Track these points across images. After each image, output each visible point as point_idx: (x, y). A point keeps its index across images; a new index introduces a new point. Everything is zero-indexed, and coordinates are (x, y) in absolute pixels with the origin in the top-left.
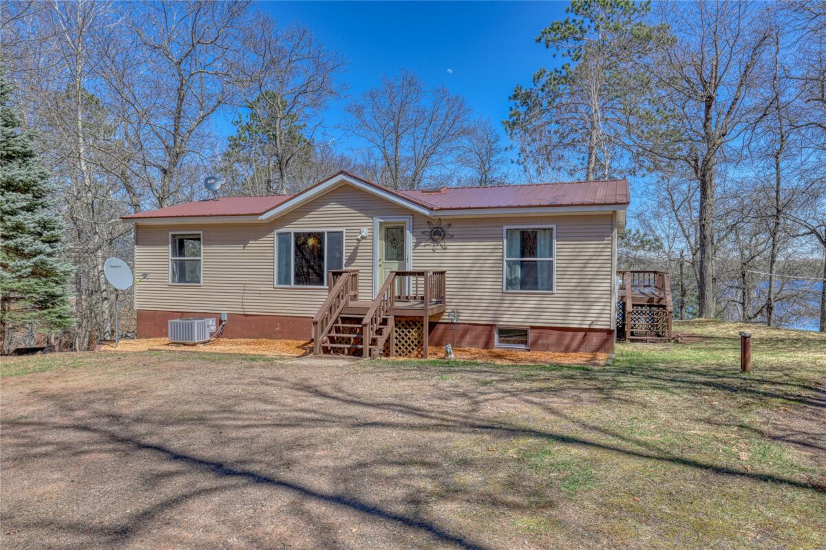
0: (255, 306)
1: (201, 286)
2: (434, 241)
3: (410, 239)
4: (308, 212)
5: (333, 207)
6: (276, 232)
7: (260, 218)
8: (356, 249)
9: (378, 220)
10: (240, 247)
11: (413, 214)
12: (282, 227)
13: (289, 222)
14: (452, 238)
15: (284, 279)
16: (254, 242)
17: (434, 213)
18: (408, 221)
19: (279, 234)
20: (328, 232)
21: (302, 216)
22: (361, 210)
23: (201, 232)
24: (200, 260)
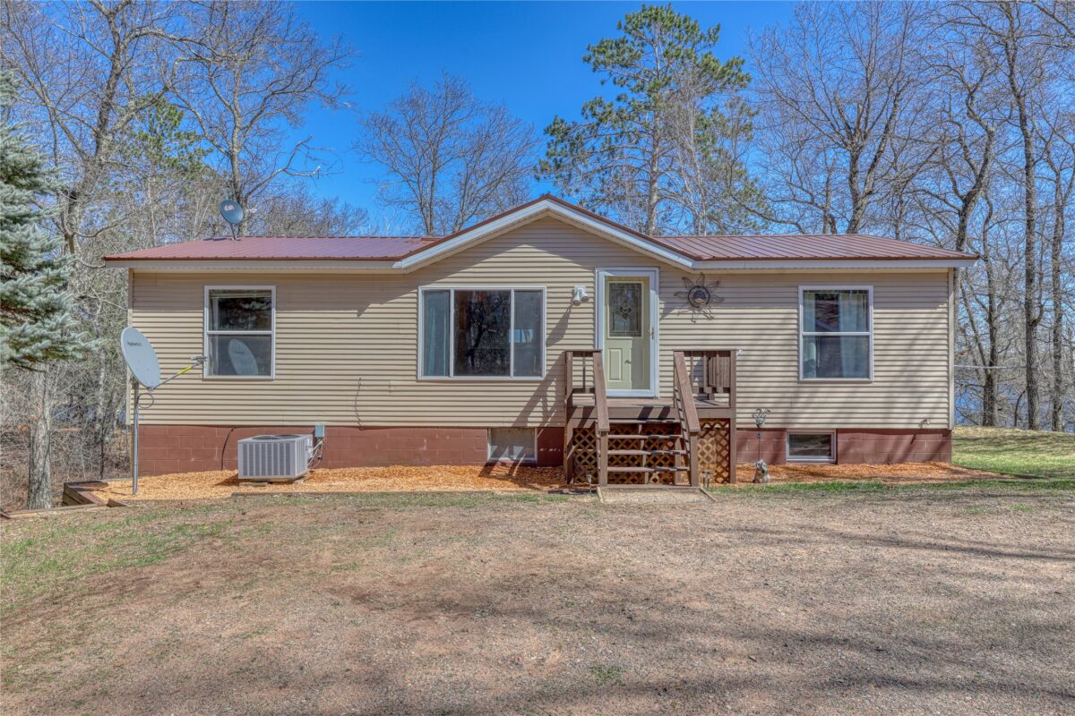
0: (381, 412)
1: (272, 380)
2: (695, 306)
3: (655, 303)
4: (480, 259)
5: (525, 251)
6: (421, 289)
7: (397, 265)
8: (566, 317)
9: (603, 274)
10: (352, 314)
11: (662, 265)
12: (433, 280)
13: (445, 274)
14: (721, 302)
15: (434, 366)
16: (378, 305)
17: (700, 265)
18: (653, 276)
19: (426, 293)
20: (516, 291)
21: (470, 265)
22: (574, 258)
23: (273, 288)
24: (270, 336)
